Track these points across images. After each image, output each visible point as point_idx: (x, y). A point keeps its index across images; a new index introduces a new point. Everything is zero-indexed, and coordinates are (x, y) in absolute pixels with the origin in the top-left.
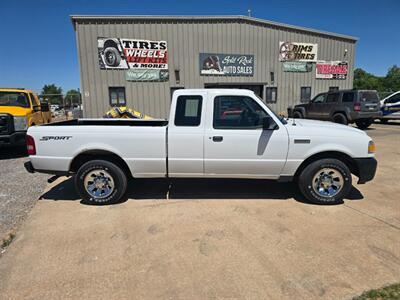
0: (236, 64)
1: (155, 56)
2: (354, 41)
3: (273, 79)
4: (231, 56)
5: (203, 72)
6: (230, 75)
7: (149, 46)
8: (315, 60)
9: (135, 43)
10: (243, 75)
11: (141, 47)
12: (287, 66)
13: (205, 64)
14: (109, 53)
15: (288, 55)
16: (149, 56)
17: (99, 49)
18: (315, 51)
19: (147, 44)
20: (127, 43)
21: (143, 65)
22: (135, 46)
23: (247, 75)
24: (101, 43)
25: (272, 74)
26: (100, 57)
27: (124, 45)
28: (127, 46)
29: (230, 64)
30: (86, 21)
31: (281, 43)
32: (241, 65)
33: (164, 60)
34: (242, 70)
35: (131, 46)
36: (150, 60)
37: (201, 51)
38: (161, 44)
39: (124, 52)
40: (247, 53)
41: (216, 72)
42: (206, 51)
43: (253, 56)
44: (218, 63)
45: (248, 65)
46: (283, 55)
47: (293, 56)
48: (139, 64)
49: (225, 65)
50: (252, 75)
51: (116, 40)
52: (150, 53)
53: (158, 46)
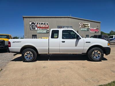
1: (45, 27)
2: (100, 23)
3: (78, 33)
7: (44, 24)
8: (89, 28)
9: (40, 23)
11: (41, 24)
14: (33, 26)
15: (82, 26)
17: (30, 25)
18: (89, 25)
19: (43, 23)
20: (38, 23)
21: (42, 29)
22: (40, 24)
24: (31, 23)
26: (30, 27)
27: (37, 24)
28: (38, 24)
30: (27, 18)
31: (80, 23)
33: (48, 28)
35: (39, 24)
36: (44, 28)
37: (58, 25)
39: (37, 26)
40: (70, 26)
42: (59, 25)
43: (72, 27)
46: (81, 26)
47: (83, 26)
48: (41, 29)
51: (35, 22)
52: (44, 26)
53: (46, 24)
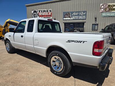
0: (78, 15)
1: (48, 14)
3: (96, 20)
4: (76, 12)
5: (64, 19)
6: (75, 20)
7: (46, 11)
10: (81, 19)
11: (44, 12)
12: (104, 14)
13: (65, 16)
14: (35, 14)
15: (105, 9)
16: (46, 15)
17: (32, 14)
19: (45, 11)
21: (44, 18)
23: (83, 19)
24: (33, 12)
25: (96, 18)
26: (32, 16)
27: (39, 12)
28: (40, 12)
29: (75, 15)
31: (101, 5)
32: (81, 15)
33: (51, 16)
34: (81, 17)
35: (41, 12)
36: (46, 16)
37: (64, 11)
38: (50, 10)
39: (39, 14)
40: (84, 10)
41: (69, 19)
42: (66, 11)
43: (86, 11)
44: (71, 15)
45: (84, 15)
46: (102, 10)
47: (108, 9)
48: (43, 17)
49: (73, 16)
50: (85, 19)
52: (46, 14)
53: (49, 11)
